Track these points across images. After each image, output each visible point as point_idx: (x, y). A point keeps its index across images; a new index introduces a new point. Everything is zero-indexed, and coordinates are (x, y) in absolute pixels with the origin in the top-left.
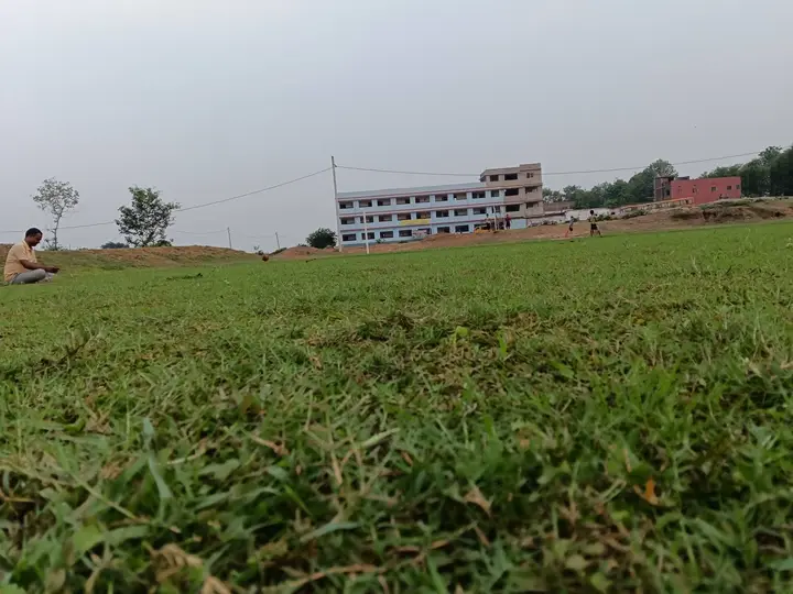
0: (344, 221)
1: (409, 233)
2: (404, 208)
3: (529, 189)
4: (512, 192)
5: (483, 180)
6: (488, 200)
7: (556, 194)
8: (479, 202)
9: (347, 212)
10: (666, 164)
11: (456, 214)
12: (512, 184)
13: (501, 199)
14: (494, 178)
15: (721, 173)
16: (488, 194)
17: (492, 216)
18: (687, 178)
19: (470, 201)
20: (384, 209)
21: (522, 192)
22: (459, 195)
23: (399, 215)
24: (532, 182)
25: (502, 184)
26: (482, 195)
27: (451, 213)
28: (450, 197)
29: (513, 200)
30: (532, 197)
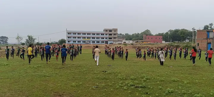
0: (68, 37)
1: (85, 42)
2: (84, 36)
5: (104, 31)
7: (123, 35)
8: (102, 36)
9: (69, 35)
10: (149, 31)
12: (110, 33)
13: (108, 36)
14: (106, 31)
16: (105, 35)
17: (105, 39)
19: (100, 36)
20: (79, 36)
21: (113, 35)
22: (98, 34)
23: (83, 37)
24: (115, 33)
25: (108, 32)
26: (103, 34)
27: (96, 38)
28: (96, 34)
29: (110, 36)
30: (115, 36)
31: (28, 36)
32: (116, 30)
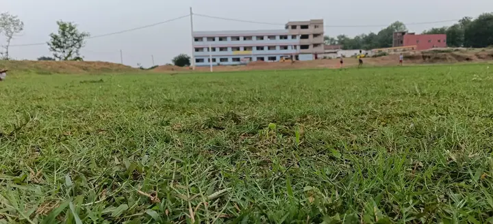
0: (197, 50)
1: (238, 60)
2: (235, 43)
3: (315, 35)
4: (304, 37)
5: (287, 27)
6: (289, 41)
7: (332, 39)
8: (284, 42)
9: (199, 44)
10: (401, 24)
11: (269, 49)
12: (305, 32)
13: (298, 41)
14: (294, 27)
15: (435, 32)
16: (289, 37)
17: (290, 51)
18: (413, 34)
19: (278, 42)
20: (223, 44)
21: (311, 37)
22: (270, 37)
23: (232, 48)
24: (317, 31)
25: (299, 31)
26: (286, 37)
27: (266, 48)
28: (265, 38)
29: (305, 42)
30: (317, 40)
31: (58, 23)
32: (318, 24)
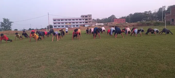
0: (55, 23)
1: (67, 26)
2: (66, 21)
3: (89, 19)
4: (86, 19)
5: (81, 17)
6: (82, 21)
7: (95, 20)
8: (80, 21)
9: (55, 22)
10: (114, 15)
11: (76, 23)
12: (86, 18)
13: (84, 21)
14: (83, 17)
15: (123, 18)
16: (82, 20)
17: (82, 24)
18: (117, 18)
19: (79, 21)
20: (62, 21)
21: (88, 20)
22: (77, 19)
23: (65, 23)
25: (84, 18)
26: (81, 20)
27: (75, 23)
28: (75, 20)
29: (86, 21)
30: (90, 21)
32: (90, 16)
